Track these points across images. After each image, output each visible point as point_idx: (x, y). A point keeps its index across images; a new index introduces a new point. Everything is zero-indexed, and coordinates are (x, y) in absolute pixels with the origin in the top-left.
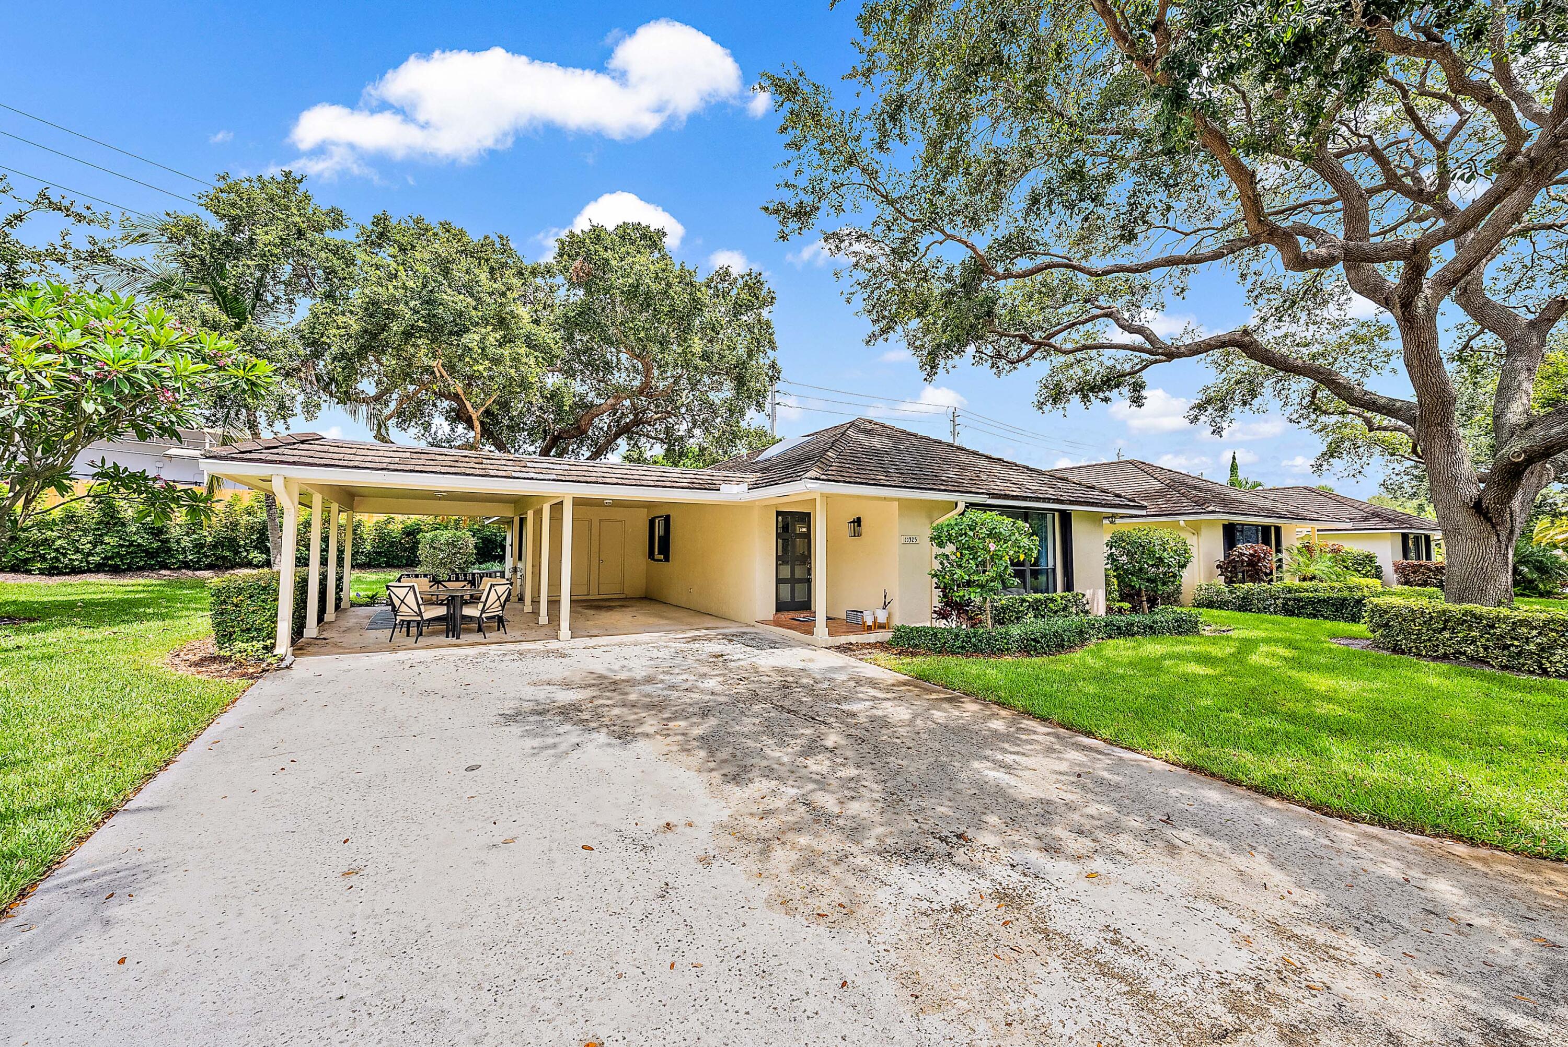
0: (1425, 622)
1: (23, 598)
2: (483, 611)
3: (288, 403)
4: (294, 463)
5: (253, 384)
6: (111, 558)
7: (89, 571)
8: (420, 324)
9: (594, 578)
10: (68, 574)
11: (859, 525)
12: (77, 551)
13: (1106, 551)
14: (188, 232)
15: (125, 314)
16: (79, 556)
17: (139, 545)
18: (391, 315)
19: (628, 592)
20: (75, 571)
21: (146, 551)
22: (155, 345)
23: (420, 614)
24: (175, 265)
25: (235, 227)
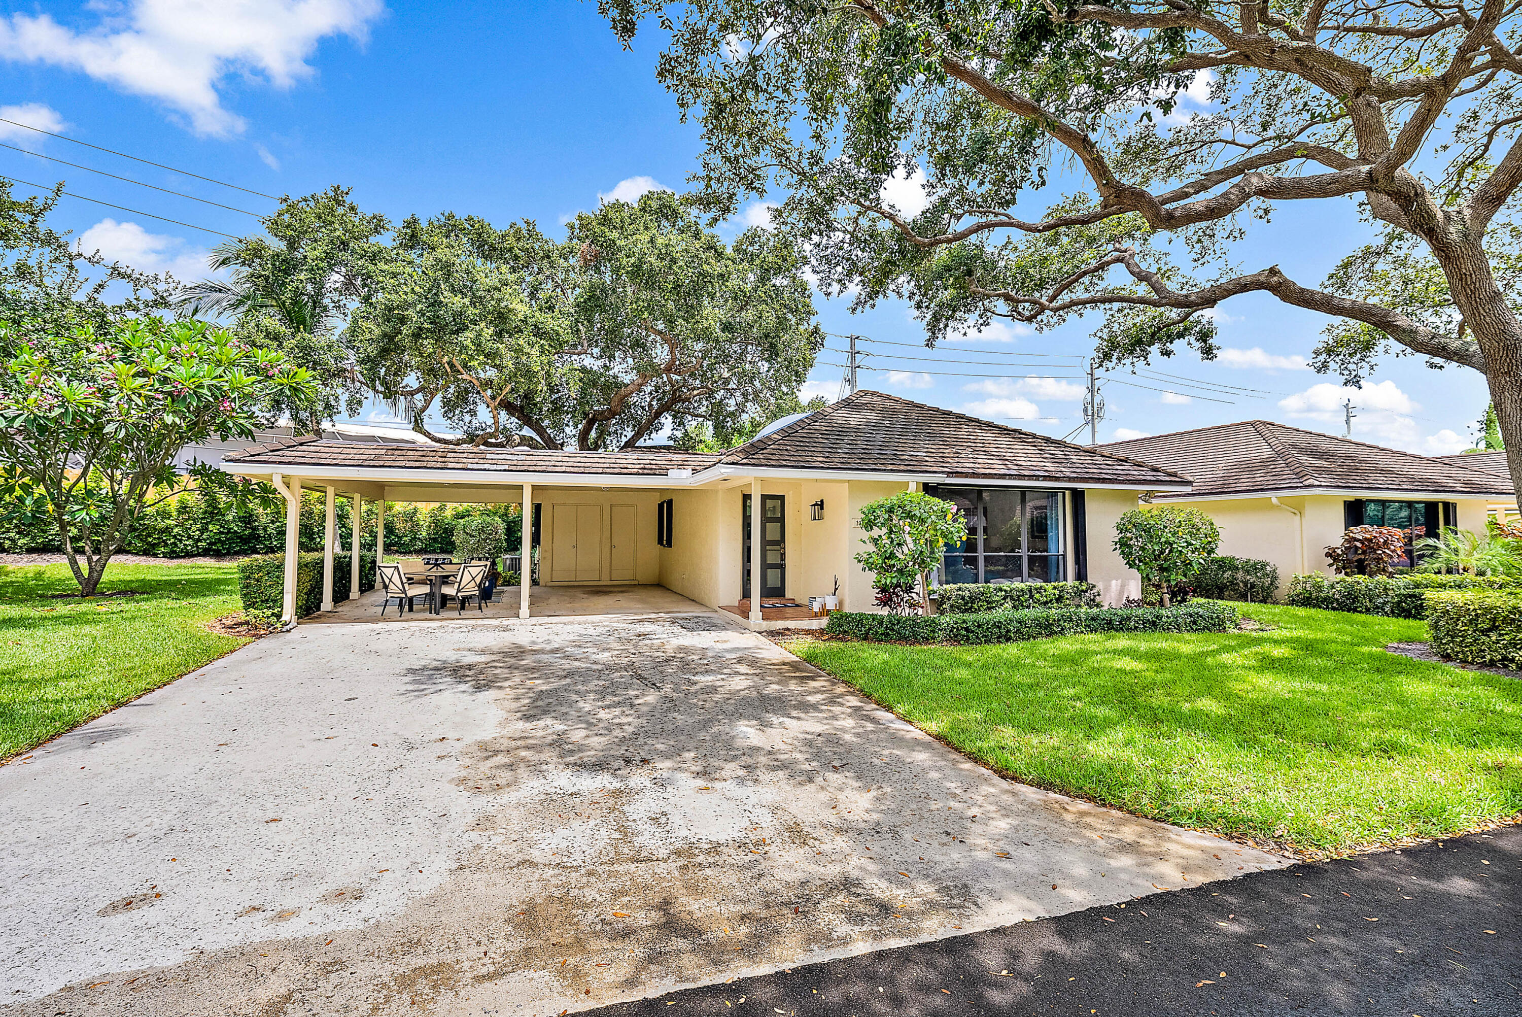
0: (1470, 621)
1: (149, 577)
2: (459, 591)
3: (333, 403)
4: (289, 463)
5: (295, 389)
6: (214, 544)
7: (199, 555)
8: (426, 326)
9: (606, 564)
10: (183, 557)
11: (822, 508)
12: (189, 537)
13: (1115, 535)
14: (255, 256)
15: (199, 337)
16: (190, 542)
17: (235, 532)
18: (403, 320)
19: (642, 578)
20: (189, 555)
21: (240, 537)
22: (219, 363)
23: (404, 592)
24: (248, 285)
25: (292, 245)
